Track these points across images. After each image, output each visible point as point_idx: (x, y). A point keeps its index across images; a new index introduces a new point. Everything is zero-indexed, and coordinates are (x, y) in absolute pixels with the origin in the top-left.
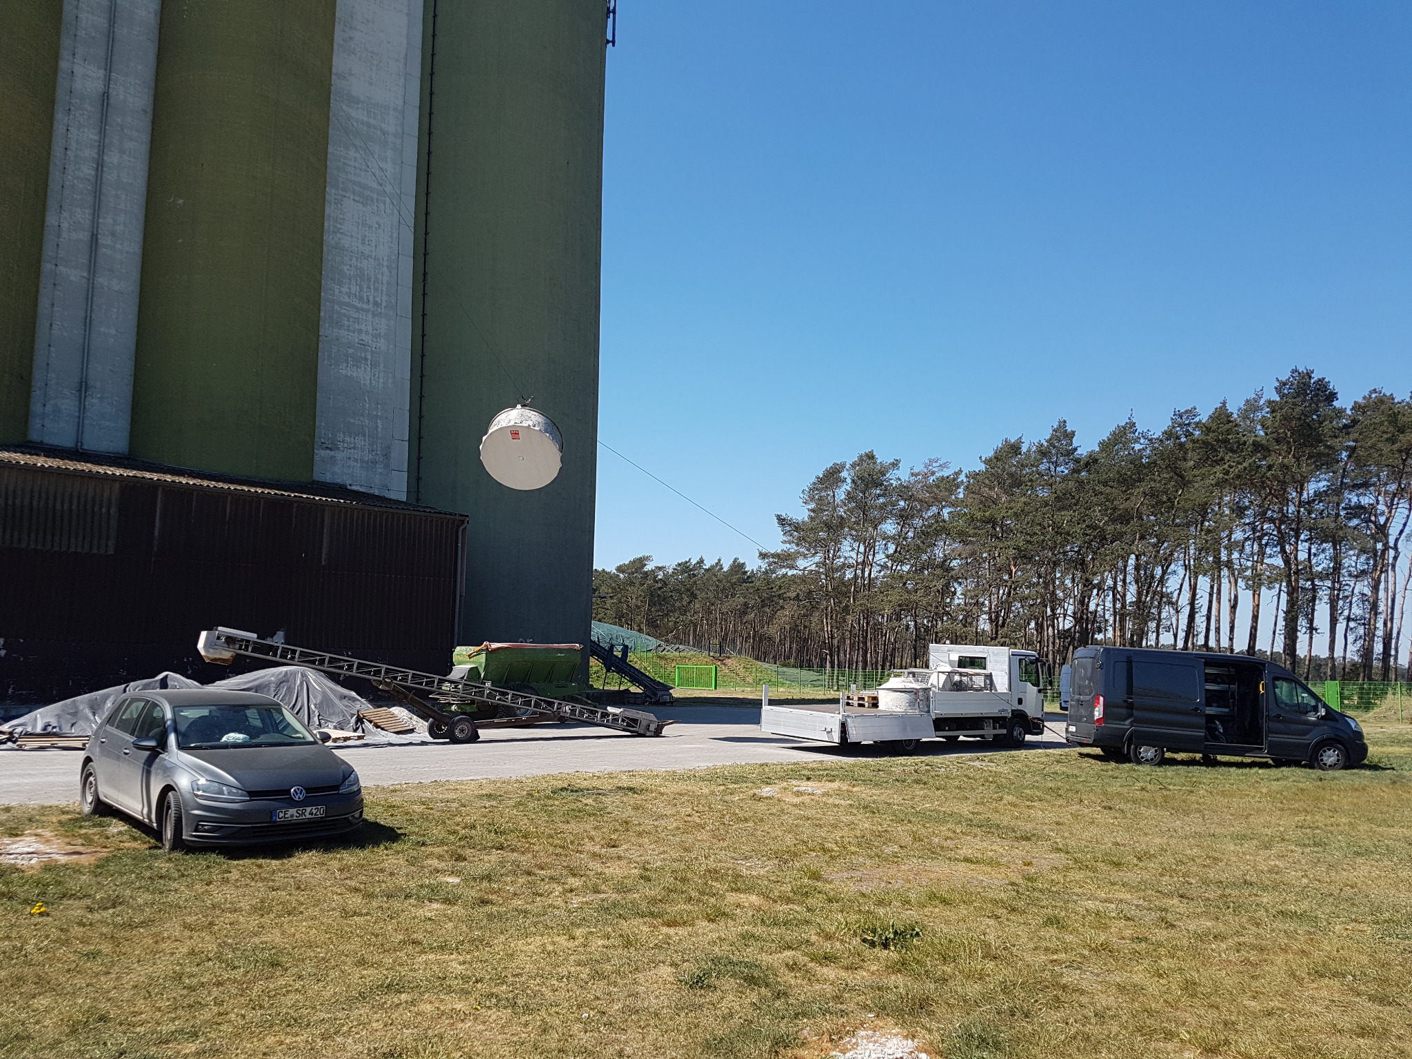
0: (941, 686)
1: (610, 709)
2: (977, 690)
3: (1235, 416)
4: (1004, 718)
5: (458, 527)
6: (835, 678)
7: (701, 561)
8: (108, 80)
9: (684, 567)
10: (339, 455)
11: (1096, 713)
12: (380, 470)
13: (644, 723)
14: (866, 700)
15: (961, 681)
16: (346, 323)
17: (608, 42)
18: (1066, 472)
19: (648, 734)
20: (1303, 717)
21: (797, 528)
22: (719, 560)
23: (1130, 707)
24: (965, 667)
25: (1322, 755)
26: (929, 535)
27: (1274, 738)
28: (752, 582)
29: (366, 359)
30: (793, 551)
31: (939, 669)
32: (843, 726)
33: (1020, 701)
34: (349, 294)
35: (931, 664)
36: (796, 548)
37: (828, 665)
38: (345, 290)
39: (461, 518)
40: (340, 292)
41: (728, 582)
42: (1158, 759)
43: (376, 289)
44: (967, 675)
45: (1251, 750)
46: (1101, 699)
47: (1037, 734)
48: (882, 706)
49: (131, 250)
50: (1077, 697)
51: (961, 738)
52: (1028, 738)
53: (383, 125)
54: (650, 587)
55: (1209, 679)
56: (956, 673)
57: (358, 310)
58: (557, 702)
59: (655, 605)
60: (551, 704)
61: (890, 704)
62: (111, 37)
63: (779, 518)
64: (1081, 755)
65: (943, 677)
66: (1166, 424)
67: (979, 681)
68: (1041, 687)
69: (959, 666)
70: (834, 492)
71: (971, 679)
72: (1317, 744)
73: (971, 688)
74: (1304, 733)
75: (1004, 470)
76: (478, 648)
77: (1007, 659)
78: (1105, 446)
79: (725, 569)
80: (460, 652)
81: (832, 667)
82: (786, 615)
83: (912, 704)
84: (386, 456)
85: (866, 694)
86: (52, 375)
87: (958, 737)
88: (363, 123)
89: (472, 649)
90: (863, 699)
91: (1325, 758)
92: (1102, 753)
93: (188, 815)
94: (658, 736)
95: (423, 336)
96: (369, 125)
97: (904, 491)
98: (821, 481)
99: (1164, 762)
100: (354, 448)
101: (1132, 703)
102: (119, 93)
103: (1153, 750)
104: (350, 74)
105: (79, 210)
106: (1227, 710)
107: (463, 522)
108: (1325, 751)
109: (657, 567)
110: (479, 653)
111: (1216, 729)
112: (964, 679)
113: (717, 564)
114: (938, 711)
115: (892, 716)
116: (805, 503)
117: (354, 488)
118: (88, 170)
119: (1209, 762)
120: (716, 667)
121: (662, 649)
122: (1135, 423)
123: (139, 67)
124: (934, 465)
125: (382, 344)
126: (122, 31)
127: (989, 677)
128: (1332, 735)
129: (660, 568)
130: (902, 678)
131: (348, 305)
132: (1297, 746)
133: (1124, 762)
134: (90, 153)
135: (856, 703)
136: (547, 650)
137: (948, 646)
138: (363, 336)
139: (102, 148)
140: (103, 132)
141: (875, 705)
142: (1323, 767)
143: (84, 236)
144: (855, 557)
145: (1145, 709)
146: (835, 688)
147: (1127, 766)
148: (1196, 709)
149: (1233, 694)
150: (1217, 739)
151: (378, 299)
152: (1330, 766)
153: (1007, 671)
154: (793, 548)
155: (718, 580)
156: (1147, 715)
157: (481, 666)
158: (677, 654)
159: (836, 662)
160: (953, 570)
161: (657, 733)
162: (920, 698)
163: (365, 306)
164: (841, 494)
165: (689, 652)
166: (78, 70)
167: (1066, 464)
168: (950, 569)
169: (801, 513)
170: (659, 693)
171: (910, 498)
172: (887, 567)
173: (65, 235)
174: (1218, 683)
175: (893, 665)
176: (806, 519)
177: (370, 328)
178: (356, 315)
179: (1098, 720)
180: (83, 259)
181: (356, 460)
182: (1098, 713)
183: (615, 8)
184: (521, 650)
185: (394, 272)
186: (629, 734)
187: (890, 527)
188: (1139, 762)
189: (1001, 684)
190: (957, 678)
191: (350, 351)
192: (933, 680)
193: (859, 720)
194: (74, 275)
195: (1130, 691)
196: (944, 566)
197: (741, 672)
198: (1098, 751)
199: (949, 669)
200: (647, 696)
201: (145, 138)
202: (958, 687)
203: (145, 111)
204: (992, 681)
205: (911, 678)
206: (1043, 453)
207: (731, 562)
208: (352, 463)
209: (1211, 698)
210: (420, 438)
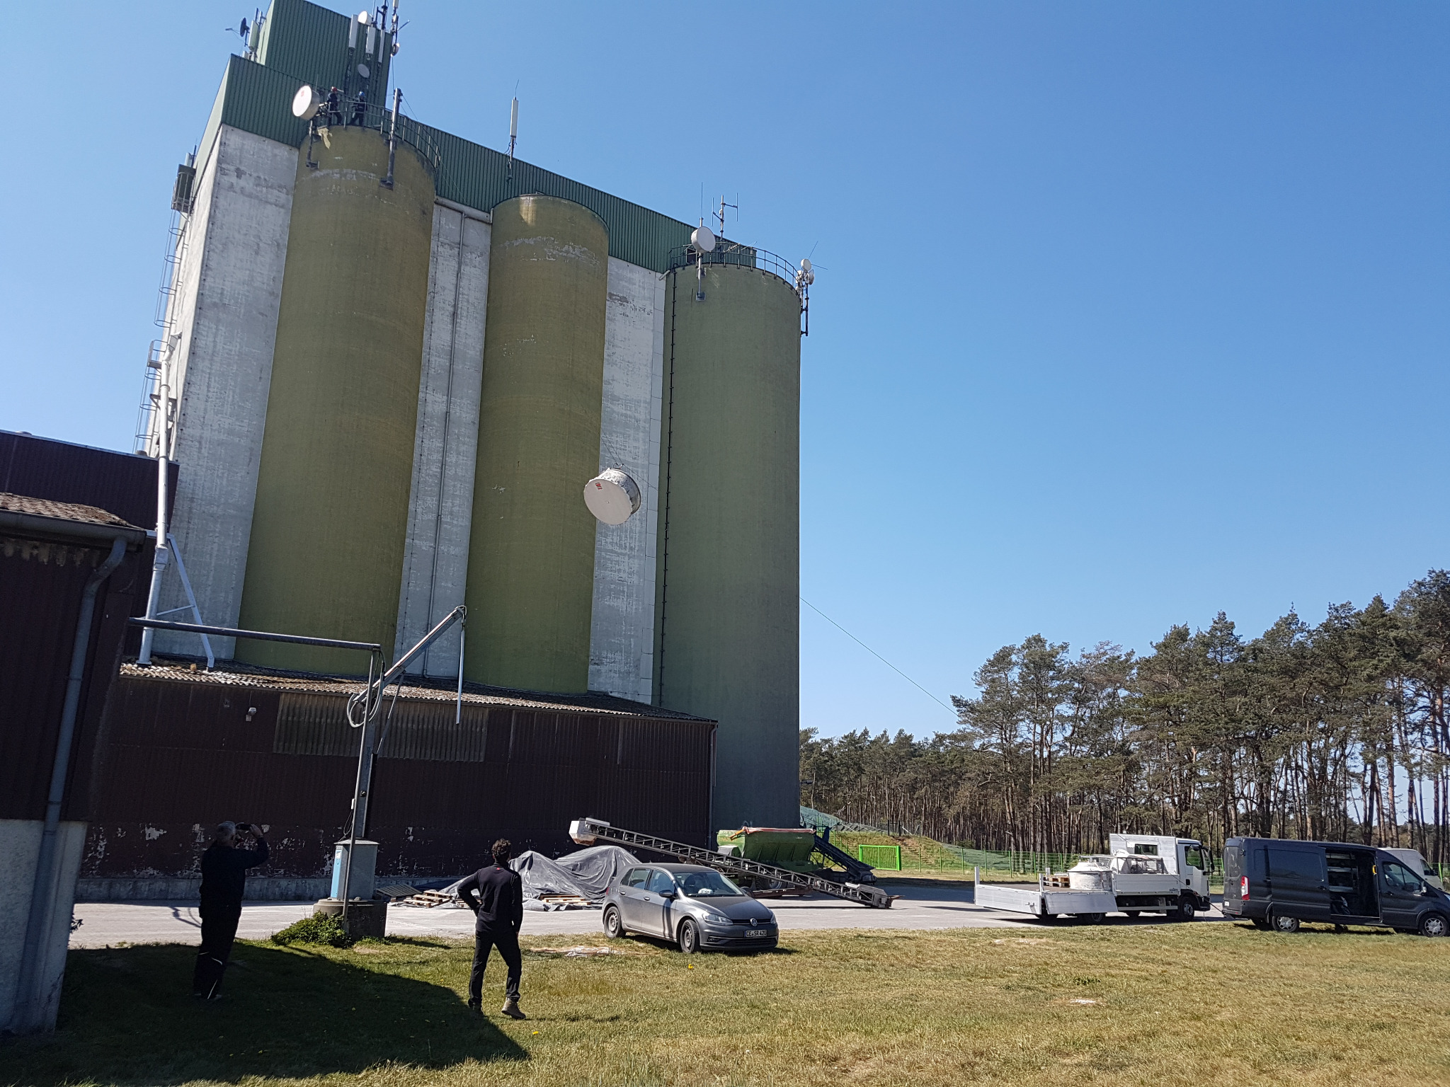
0: (1120, 869)
1: (848, 884)
2: (1150, 873)
3: (1391, 608)
4: (1176, 896)
5: (710, 732)
6: (1021, 860)
7: (866, 733)
8: (449, 402)
9: (851, 740)
10: (603, 669)
11: (1243, 891)
12: (632, 679)
13: (877, 897)
14: (1060, 880)
15: (1137, 865)
16: (610, 565)
17: (802, 333)
18: (1232, 660)
19: (880, 906)
20: (1409, 894)
21: (972, 709)
22: (885, 732)
23: (1269, 885)
24: (1140, 853)
25: (1427, 925)
26: (1104, 720)
27: (1386, 911)
28: (921, 756)
29: (624, 592)
30: (968, 731)
31: (1118, 855)
32: (1043, 901)
33: (1188, 882)
34: (612, 543)
35: (1112, 851)
36: (972, 728)
37: (1012, 847)
38: (609, 540)
39: (713, 723)
40: (606, 542)
41: (896, 755)
42: (1294, 927)
43: (631, 538)
44: (1142, 860)
45: (1370, 920)
46: (1246, 879)
47: (1205, 910)
48: (1073, 886)
49: (463, 524)
50: (1230, 878)
51: (1142, 914)
52: (1197, 914)
53: (636, 414)
54: (816, 760)
55: (1332, 863)
56: (1133, 859)
57: (618, 554)
58: (810, 877)
59: (822, 779)
60: (806, 879)
61: (1080, 884)
62: (451, 371)
63: (954, 698)
64: (1236, 925)
65: (1121, 862)
66: (1324, 618)
67: (1152, 866)
68: (1206, 870)
69: (1136, 853)
70: (1006, 675)
71: (1146, 864)
72: (1423, 915)
73: (1146, 871)
74: (1412, 907)
75: (1173, 656)
76: (738, 832)
77: (1174, 846)
78: (1271, 636)
79: (892, 741)
80: (723, 834)
81: (1017, 849)
82: (965, 794)
83: (1097, 884)
84: (637, 667)
85: (1059, 875)
86: (408, 621)
87: (1139, 912)
88: (622, 415)
89: (733, 833)
90: (1056, 880)
91: (1430, 927)
92: (1253, 924)
93: (703, 932)
94: (888, 908)
95: (665, 570)
96: (626, 416)
97: (1076, 673)
98: (992, 664)
99: (1299, 930)
100: (614, 662)
101: (1270, 883)
102: (456, 412)
103: (1290, 920)
104: (613, 380)
105: (429, 498)
106: (1351, 888)
107: (714, 726)
108: (1429, 922)
109: (823, 740)
110: (739, 836)
111: (1342, 904)
112: (1140, 863)
113: (883, 736)
114: (1118, 890)
115: (1081, 894)
116: (979, 685)
117: (613, 694)
118: (435, 469)
119: (1339, 930)
120: (900, 848)
121: (841, 827)
122: (1296, 615)
123: (470, 391)
124: (1106, 647)
125: (635, 579)
126: (458, 367)
127: (1161, 862)
128: (1435, 909)
129: (826, 741)
130: (1088, 863)
131: (612, 551)
132: (1407, 916)
133: (1268, 930)
134: (437, 457)
135: (1051, 883)
136: (790, 833)
137: (1125, 835)
138: (622, 574)
139: (444, 452)
140: (445, 441)
141: (1067, 885)
142: (1429, 934)
143: (433, 517)
144: (1032, 737)
145: (1280, 888)
146: (1022, 871)
147: (1269, 933)
148: (1322, 887)
149: (1355, 875)
150: (1341, 911)
151: (632, 545)
152: (1435, 933)
153: (1175, 857)
154: (969, 728)
155: (885, 753)
156: (1283, 892)
157: (741, 846)
158: (856, 832)
159: (1021, 845)
160: (1132, 753)
161: (888, 906)
162: (1103, 879)
163: (623, 551)
164: (1014, 675)
165: (869, 831)
166: (429, 398)
167: (1231, 653)
168: (1129, 753)
169: (975, 694)
170: (862, 873)
171: (1083, 680)
172: (1065, 747)
173: (419, 517)
174: (1342, 867)
175: (1078, 850)
176: (980, 699)
177: (627, 569)
178: (617, 559)
179: (1245, 896)
180: (431, 534)
181: (615, 672)
182: (1244, 890)
183: (807, 307)
184: (772, 833)
185: (644, 525)
186: (863, 906)
187: (1065, 709)
188: (1279, 930)
189: (1171, 867)
190: (1134, 862)
191: (613, 586)
192: (1113, 864)
193: (1055, 897)
194: (425, 545)
195: (1268, 874)
196: (1123, 749)
197: (923, 853)
198: (1250, 922)
199: (1127, 855)
200: (851, 875)
201: (474, 442)
202: (1135, 870)
203: (474, 423)
204: (1163, 865)
205: (1095, 863)
206: (1207, 644)
207: (896, 734)
208: (612, 674)
209: (1333, 879)
210: (662, 651)
